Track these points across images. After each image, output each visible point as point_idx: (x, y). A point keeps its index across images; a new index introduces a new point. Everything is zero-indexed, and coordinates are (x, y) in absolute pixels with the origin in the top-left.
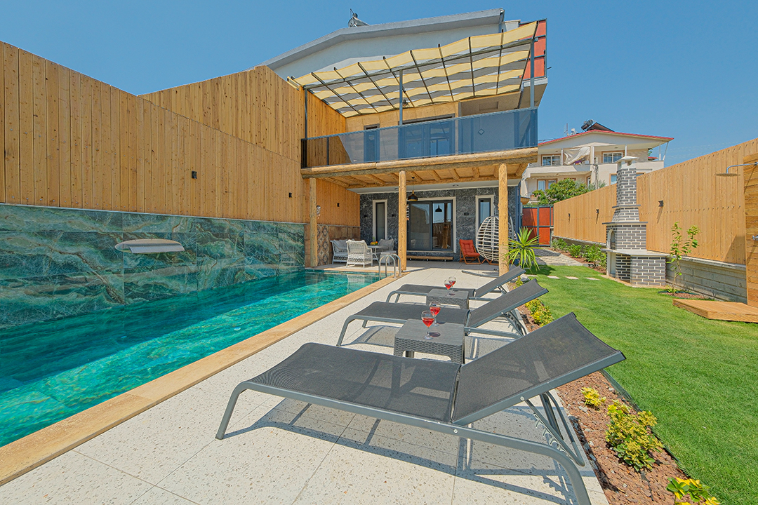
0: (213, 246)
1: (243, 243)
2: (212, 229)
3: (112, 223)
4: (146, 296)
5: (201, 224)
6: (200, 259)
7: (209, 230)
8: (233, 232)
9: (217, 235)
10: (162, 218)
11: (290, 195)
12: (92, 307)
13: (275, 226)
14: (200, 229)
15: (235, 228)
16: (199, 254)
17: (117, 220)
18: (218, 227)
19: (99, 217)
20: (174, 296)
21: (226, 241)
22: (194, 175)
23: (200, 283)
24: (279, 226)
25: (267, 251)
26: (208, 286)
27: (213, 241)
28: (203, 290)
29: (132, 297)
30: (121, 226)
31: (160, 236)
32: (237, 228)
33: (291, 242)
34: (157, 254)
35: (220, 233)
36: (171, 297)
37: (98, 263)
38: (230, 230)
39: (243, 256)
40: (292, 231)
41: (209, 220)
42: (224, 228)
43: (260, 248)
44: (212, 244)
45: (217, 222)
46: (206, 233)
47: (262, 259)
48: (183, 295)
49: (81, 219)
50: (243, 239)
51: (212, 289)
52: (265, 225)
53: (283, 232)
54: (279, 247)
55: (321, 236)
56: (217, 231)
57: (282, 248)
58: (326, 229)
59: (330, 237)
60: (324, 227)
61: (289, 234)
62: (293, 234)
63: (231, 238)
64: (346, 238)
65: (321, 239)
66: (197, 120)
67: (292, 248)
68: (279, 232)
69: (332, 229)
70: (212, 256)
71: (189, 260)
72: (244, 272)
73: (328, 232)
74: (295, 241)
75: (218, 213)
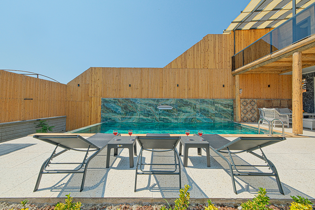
0: (183, 109)
1: (196, 108)
3: (157, 102)
4: (163, 121)
5: (179, 101)
6: (179, 112)
7: (182, 103)
9: (185, 105)
10: (168, 100)
11: (224, 86)
12: (153, 121)
13: (212, 101)
14: (179, 103)
15: (192, 102)
16: (179, 111)
17: (158, 101)
18: (185, 102)
19: (154, 100)
20: (171, 123)
21: (188, 107)
22: (178, 85)
23: (179, 120)
24: (215, 101)
25: (208, 111)
26: (181, 121)
27: (184, 106)
28: (179, 123)
29: (161, 120)
30: (158, 102)
31: (167, 105)
32: (193, 102)
33: (222, 107)
34: (166, 110)
35: (187, 104)
36: (170, 123)
37: (154, 111)
38: (190, 103)
39: (195, 113)
40: (224, 103)
41: (182, 100)
42: (188, 102)
43: (204, 110)
45: (185, 100)
46: (181, 104)
47: (205, 115)
48: (173, 123)
49: (151, 101)
50: (196, 106)
51: (183, 123)
52: (207, 100)
53: (218, 103)
54: (215, 110)
55: (249, 105)
56: (185, 103)
57: (217, 111)
58: (254, 101)
59: (259, 106)
60: (252, 101)
61: (222, 104)
62: (225, 104)
63: (190, 106)
64: (279, 107)
65: (249, 107)
66: (179, 68)
67: (224, 111)
68: (215, 103)
69: (260, 101)
70: (183, 112)
71: (175, 112)
72: (196, 119)
73: (255, 103)
74: (226, 108)
75: (186, 97)
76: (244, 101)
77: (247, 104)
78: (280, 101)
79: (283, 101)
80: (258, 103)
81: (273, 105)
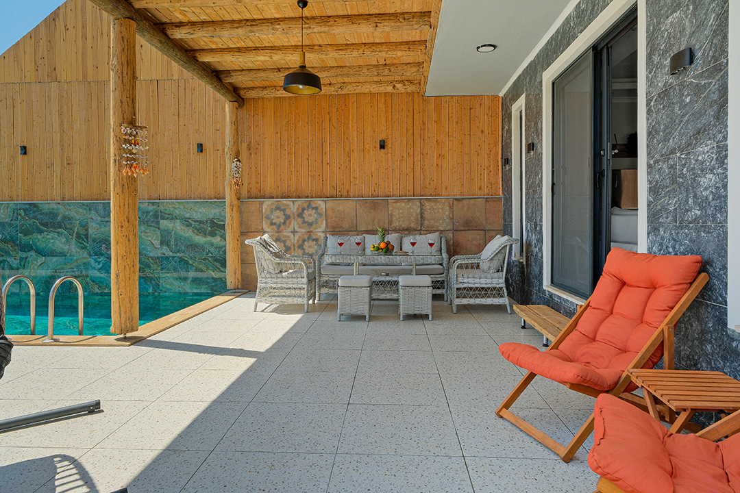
0: (40, 240)
1: (87, 236)
2: (39, 217)
5: (25, 210)
6: (24, 255)
7: (35, 218)
8: (69, 219)
9: (45, 225)
11: (200, 147)
13: (151, 208)
14: (23, 218)
15: (73, 214)
16: (26, 248)
18: (46, 214)
21: (58, 233)
22: (24, 150)
24: (162, 208)
27: (41, 232)
32: (77, 214)
33: (188, 233)
35: (53, 222)
38: (65, 218)
39: (85, 255)
40: (197, 216)
41: (35, 205)
42: (57, 215)
44: (39, 237)
45: (47, 207)
46: (31, 222)
50: (87, 230)
53: (173, 218)
54: (162, 244)
55: (294, 224)
56: (46, 219)
57: (168, 246)
58: (316, 208)
59: (334, 228)
60: (305, 205)
61: (187, 222)
62: (201, 222)
63: (66, 229)
64: (415, 230)
65: (294, 232)
66: (28, 80)
67: (194, 246)
68: (163, 218)
69: (341, 208)
70: (40, 252)
71: (9, 255)
72: (88, 279)
73: (320, 214)
74: (205, 234)
75: (57, 194)
76: (277, 208)
77: (287, 217)
78: (422, 205)
79: (433, 204)
80: (330, 213)
81: (390, 223)
